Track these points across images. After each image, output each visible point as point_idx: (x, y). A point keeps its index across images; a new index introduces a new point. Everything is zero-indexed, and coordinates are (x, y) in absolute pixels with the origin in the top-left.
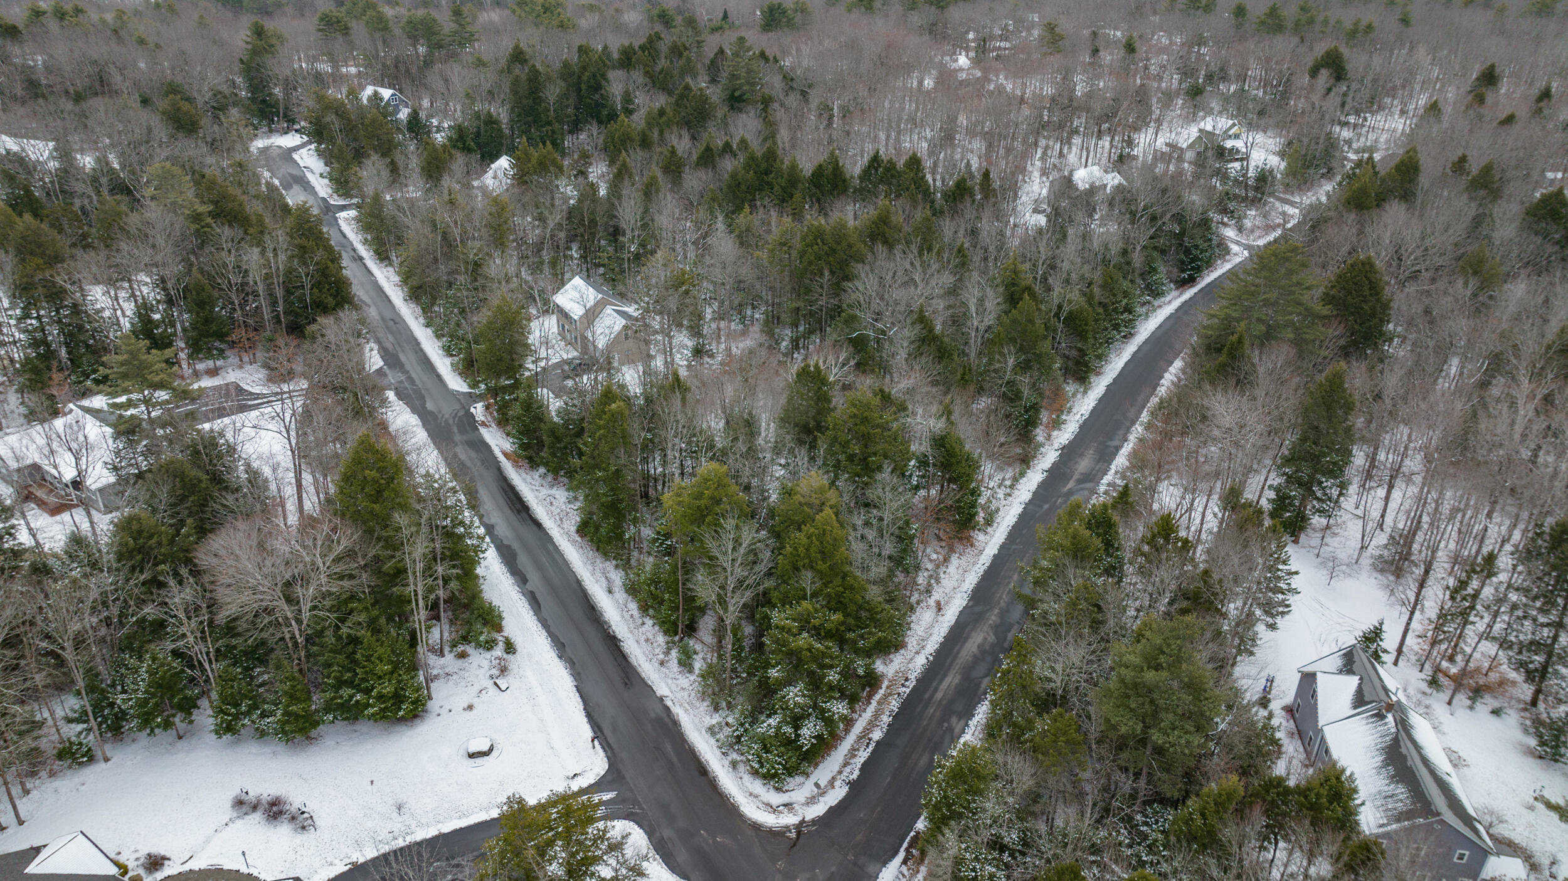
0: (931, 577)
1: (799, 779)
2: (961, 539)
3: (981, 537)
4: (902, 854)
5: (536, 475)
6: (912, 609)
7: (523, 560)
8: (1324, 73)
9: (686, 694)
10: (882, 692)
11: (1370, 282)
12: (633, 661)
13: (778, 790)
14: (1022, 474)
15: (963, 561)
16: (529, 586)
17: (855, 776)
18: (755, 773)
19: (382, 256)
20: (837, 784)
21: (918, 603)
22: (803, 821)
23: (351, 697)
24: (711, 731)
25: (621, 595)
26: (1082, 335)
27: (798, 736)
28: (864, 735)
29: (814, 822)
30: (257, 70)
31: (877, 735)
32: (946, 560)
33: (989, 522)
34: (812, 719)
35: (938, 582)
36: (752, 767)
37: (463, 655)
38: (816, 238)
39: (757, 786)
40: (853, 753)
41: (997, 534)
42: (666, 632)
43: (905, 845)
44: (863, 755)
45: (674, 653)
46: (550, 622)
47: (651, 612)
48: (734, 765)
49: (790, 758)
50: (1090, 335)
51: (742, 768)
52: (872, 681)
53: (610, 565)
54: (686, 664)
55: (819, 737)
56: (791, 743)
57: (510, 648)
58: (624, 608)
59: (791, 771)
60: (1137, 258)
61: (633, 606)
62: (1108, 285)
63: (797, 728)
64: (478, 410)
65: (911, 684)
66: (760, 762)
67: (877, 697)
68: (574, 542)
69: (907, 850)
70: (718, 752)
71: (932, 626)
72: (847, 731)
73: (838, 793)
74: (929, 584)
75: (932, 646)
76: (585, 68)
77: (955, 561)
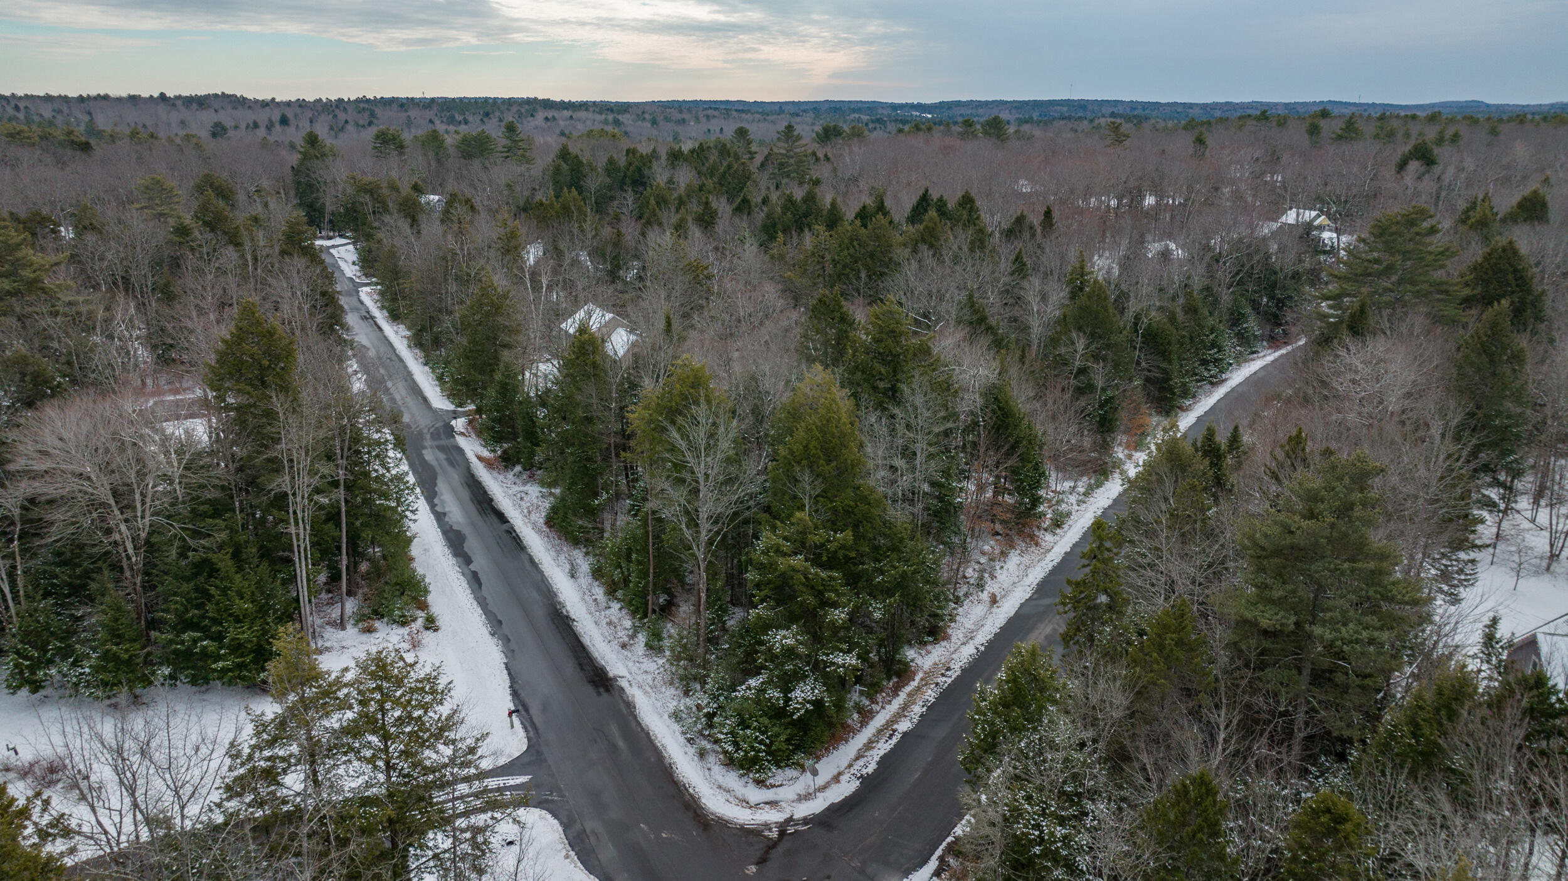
0: (983, 571)
1: (790, 773)
2: (1020, 533)
3: (1049, 537)
4: (933, 864)
5: (510, 475)
6: (958, 601)
7: (472, 544)
8: (1414, 166)
9: (649, 678)
10: (914, 684)
12: (586, 641)
13: (760, 783)
14: (1099, 485)
15: (1026, 559)
16: (472, 567)
17: (871, 769)
18: (730, 762)
20: (844, 778)
21: (966, 595)
22: (790, 819)
24: (676, 716)
25: (585, 580)
26: (1165, 355)
27: (787, 700)
28: (888, 728)
29: (805, 821)
30: (308, 175)
31: (904, 726)
32: (1004, 554)
33: (1058, 523)
34: (810, 681)
35: (993, 577)
36: (725, 752)
37: (369, 630)
38: (852, 240)
39: (732, 779)
40: (869, 746)
41: (1069, 534)
42: (633, 614)
43: (939, 852)
44: (884, 747)
45: (641, 638)
46: (489, 600)
47: (619, 594)
48: (702, 754)
49: (777, 735)
50: (1175, 357)
51: (711, 759)
52: (901, 672)
53: (578, 555)
54: (652, 645)
55: (818, 703)
56: (779, 713)
57: (431, 624)
58: (585, 593)
59: (781, 759)
60: (1226, 298)
61: (599, 592)
62: (1191, 310)
63: (787, 690)
64: (459, 424)
65: (955, 674)
66: (736, 744)
67: (908, 689)
68: (539, 532)
69: (941, 859)
70: (682, 739)
71: (985, 618)
72: (864, 723)
73: (847, 787)
74: (981, 578)
75: (983, 637)
77: (1014, 560)
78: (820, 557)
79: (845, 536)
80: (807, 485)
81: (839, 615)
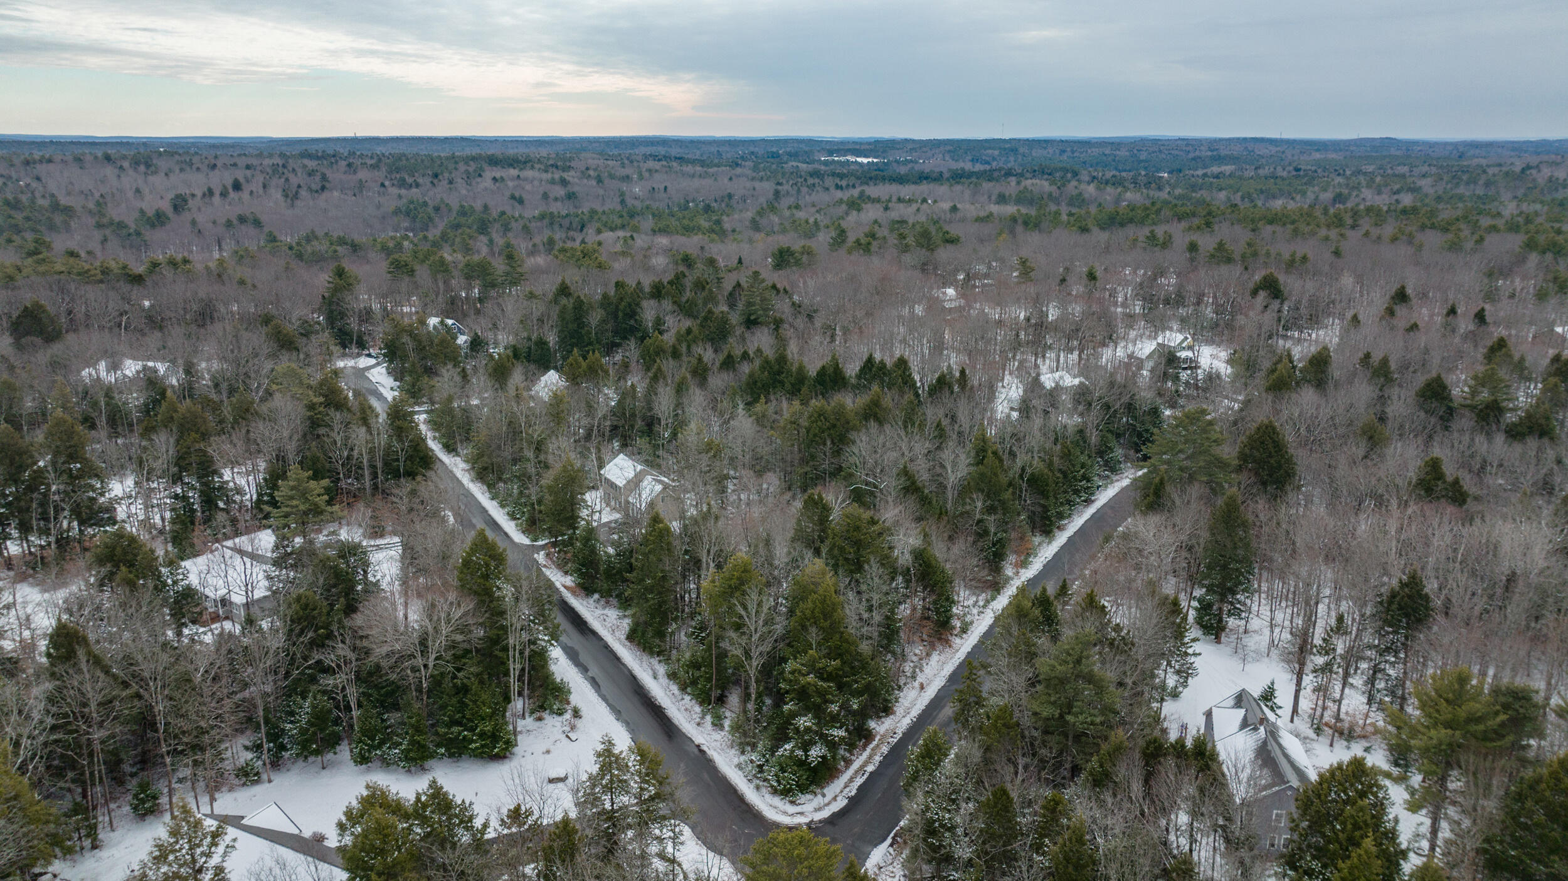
0: (915, 667)
1: (809, 796)
2: (940, 639)
3: (958, 641)
4: (889, 840)
5: (591, 601)
6: (900, 688)
7: (584, 657)
8: (1262, 294)
9: (718, 744)
10: (875, 743)
11: (1274, 442)
12: (676, 721)
13: (792, 803)
14: (993, 599)
15: (942, 658)
16: (589, 674)
17: (853, 793)
18: (775, 792)
19: (450, 448)
20: (839, 799)
21: (905, 684)
22: (812, 821)
23: (460, 734)
24: (739, 766)
25: (664, 681)
26: (1044, 494)
27: (807, 756)
28: (862, 768)
29: (820, 822)
30: (338, 304)
31: (870, 768)
32: (928, 655)
33: (964, 630)
34: (819, 745)
35: (922, 671)
36: (772, 786)
37: (540, 719)
38: (820, 415)
39: (777, 801)
40: (851, 780)
41: (971, 639)
42: (701, 704)
43: (892, 835)
44: (860, 781)
45: (708, 718)
46: (608, 697)
47: (689, 690)
48: (758, 788)
49: (801, 776)
50: (1051, 494)
51: (764, 790)
52: (868, 736)
53: (655, 661)
54: (718, 725)
55: (824, 757)
56: (802, 763)
57: (576, 713)
58: (666, 689)
59: (803, 789)
60: (1094, 438)
61: (675, 688)
62: (1066, 455)
63: (806, 751)
64: (541, 557)
65: (898, 736)
66: (778, 782)
67: (871, 746)
68: (624, 646)
69: (893, 838)
70: (745, 780)
71: (916, 699)
72: (847, 767)
73: (841, 803)
74: (914, 672)
75: (915, 712)
76: (621, 299)
77: (935, 657)
78: (822, 675)
79: (836, 663)
80: (813, 635)
81: (834, 708)
